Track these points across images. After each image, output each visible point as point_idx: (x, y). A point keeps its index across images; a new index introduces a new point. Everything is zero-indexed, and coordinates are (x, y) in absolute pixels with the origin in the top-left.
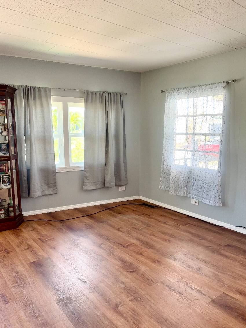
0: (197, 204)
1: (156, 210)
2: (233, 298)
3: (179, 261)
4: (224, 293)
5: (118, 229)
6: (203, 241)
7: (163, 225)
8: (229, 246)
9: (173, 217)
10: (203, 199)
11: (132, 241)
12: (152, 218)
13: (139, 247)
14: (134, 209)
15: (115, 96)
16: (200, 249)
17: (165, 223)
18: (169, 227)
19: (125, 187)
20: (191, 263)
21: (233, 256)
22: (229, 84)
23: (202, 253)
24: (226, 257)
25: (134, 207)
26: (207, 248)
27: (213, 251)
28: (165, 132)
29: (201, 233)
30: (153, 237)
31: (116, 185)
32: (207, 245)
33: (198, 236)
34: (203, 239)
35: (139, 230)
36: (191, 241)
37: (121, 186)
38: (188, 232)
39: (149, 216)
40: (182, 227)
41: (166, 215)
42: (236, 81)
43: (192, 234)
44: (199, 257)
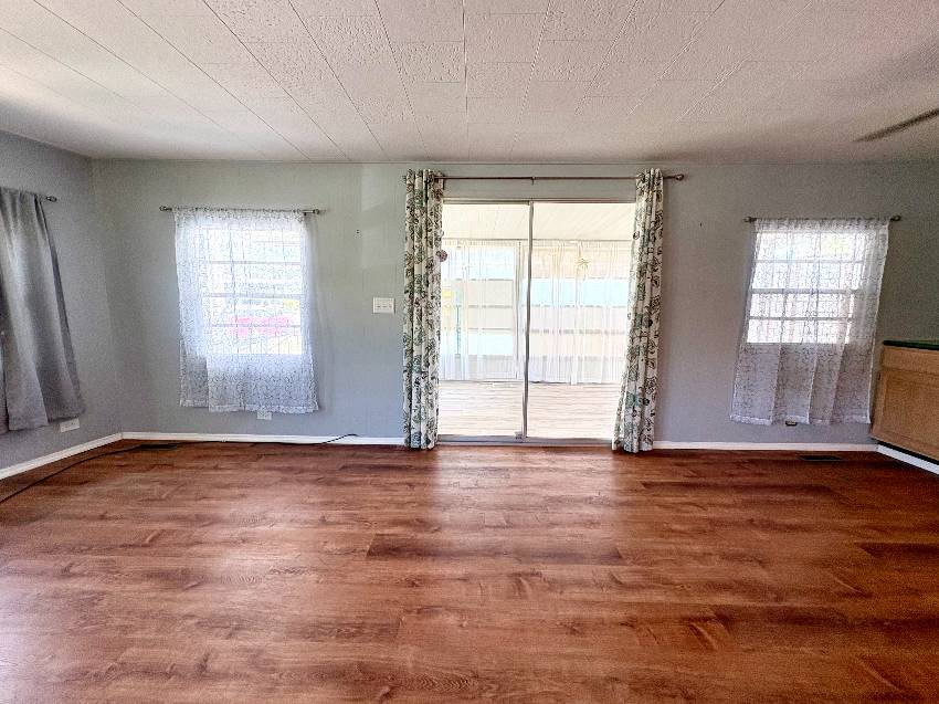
0: (270, 418)
1: (181, 451)
2: (392, 535)
3: (281, 521)
4: (377, 535)
5: (102, 517)
6: (304, 475)
7: (212, 472)
8: (343, 468)
9: (226, 453)
10: (282, 407)
11: (157, 527)
12: (178, 468)
13: (184, 531)
14: (124, 463)
15: (17, 201)
16: (307, 487)
17: (216, 468)
18: (229, 473)
19: (77, 420)
20: (305, 515)
21: (358, 479)
22: (307, 215)
23: (313, 494)
24: (350, 484)
25: (119, 459)
26: (317, 482)
27: (328, 483)
28: (181, 293)
29: (294, 463)
30: (204, 502)
31: (50, 421)
32: (315, 477)
33: (290, 469)
34: (302, 471)
35: (161, 500)
36: (284, 480)
37: (65, 419)
38: (269, 469)
39: (172, 466)
40: (254, 465)
41: (210, 452)
42: (319, 212)
43: (279, 469)
44: (312, 500)
